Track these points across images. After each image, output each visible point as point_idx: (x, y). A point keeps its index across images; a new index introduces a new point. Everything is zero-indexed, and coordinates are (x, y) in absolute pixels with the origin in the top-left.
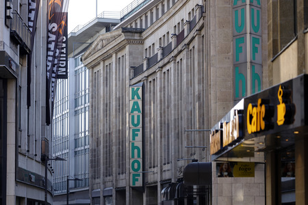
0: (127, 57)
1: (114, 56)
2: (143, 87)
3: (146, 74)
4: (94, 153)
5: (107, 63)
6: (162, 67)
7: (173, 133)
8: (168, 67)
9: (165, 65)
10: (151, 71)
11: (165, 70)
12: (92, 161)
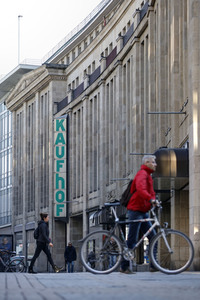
0: (51, 93)
1: (37, 95)
2: (68, 119)
3: (70, 106)
4: (17, 190)
5: (30, 103)
6: (88, 95)
7: (101, 159)
8: (95, 93)
9: (92, 92)
10: (76, 101)
11: (92, 97)
12: (14, 199)
